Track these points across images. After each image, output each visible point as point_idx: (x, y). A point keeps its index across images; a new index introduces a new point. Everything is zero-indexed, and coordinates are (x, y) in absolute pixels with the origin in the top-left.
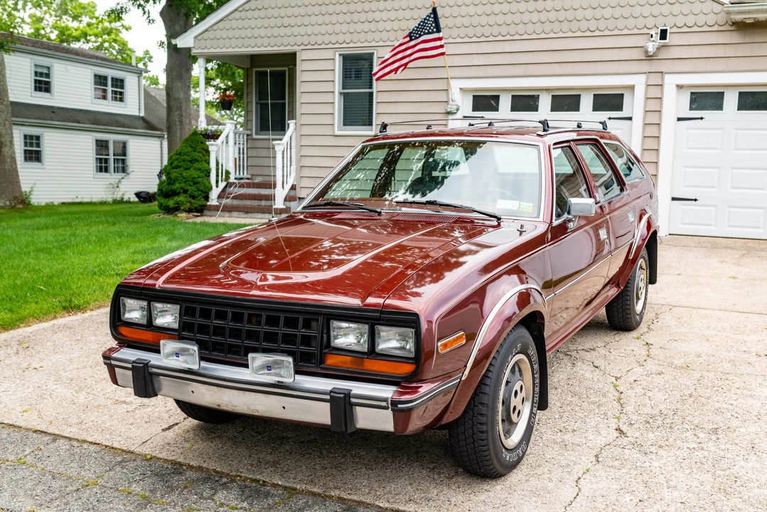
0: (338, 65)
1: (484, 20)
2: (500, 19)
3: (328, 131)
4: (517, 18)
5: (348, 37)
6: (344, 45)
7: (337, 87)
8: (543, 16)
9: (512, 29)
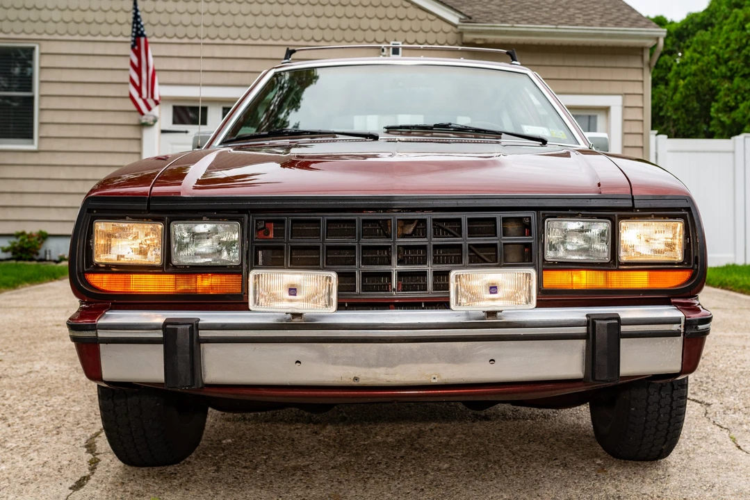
4: (228, 20)
8: (260, 21)
9: (223, 32)
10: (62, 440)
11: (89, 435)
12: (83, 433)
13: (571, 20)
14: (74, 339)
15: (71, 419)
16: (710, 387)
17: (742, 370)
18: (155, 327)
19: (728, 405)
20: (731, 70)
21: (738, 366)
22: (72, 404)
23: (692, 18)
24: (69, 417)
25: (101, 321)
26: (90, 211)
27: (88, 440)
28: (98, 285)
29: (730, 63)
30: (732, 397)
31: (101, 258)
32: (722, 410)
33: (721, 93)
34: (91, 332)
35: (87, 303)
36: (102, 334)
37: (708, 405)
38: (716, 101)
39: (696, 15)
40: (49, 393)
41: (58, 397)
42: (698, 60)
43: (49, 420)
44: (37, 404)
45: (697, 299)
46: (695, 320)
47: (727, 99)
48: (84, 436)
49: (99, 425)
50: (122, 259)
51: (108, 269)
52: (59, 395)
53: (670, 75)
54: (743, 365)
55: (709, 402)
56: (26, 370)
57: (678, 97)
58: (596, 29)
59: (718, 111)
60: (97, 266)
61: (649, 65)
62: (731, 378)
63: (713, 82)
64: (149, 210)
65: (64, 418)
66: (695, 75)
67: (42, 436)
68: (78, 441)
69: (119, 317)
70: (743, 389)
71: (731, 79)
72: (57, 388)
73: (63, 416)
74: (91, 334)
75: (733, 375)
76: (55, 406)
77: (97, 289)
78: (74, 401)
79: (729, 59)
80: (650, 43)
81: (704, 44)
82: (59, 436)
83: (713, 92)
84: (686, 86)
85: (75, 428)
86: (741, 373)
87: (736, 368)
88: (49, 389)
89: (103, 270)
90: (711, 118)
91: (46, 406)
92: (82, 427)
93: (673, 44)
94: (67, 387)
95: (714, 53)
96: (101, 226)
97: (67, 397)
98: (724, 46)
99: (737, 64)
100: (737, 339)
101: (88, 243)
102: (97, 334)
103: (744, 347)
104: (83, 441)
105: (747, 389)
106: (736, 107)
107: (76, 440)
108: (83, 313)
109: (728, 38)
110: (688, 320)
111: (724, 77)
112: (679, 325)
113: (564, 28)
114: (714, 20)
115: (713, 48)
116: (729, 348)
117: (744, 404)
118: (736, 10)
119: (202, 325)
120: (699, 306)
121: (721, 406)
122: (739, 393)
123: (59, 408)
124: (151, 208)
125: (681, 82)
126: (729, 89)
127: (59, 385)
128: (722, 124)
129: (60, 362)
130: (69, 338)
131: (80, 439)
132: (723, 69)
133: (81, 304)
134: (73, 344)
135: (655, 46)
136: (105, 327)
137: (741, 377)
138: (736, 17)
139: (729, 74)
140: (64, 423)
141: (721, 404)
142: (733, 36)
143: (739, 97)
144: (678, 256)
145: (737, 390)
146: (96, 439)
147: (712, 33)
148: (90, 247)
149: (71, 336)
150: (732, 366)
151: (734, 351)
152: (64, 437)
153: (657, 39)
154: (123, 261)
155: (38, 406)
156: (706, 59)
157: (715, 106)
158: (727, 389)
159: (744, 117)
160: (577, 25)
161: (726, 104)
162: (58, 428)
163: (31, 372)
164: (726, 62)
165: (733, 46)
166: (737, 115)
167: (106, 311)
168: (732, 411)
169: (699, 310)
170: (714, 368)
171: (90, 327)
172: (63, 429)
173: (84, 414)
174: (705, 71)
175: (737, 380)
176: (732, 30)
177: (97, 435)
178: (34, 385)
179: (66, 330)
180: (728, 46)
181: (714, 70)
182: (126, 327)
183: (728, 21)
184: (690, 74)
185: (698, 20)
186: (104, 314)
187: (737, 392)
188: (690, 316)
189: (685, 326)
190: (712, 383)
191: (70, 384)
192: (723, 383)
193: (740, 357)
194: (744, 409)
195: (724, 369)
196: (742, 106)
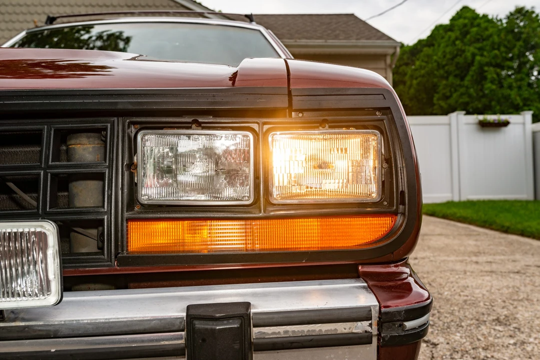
13: (336, 37)
16: (436, 320)
17: (465, 298)
19: (455, 345)
20: (447, 72)
21: (462, 294)
23: (420, 41)
29: (446, 68)
30: (458, 334)
32: (448, 353)
33: (441, 88)
37: (435, 345)
38: (437, 93)
39: (423, 40)
42: (425, 67)
45: (407, 265)
46: (399, 312)
47: (444, 91)
53: (407, 78)
54: (466, 293)
55: (435, 341)
57: (412, 91)
58: (353, 42)
59: (438, 99)
61: (390, 66)
62: (456, 308)
63: (435, 80)
66: (423, 76)
70: (469, 322)
71: (447, 78)
75: (457, 305)
79: (446, 65)
80: (391, 51)
81: (429, 56)
83: (435, 88)
84: (418, 84)
86: (465, 301)
87: (460, 295)
90: (434, 105)
93: (408, 58)
95: (436, 61)
98: (442, 57)
99: (451, 68)
100: (459, 264)
103: (465, 272)
105: (472, 322)
106: (451, 96)
109: (444, 52)
110: (386, 313)
111: (442, 77)
112: (367, 323)
113: (331, 42)
114: (434, 42)
115: (435, 58)
116: (452, 273)
117: (471, 343)
118: (450, 33)
120: (411, 280)
121: (447, 346)
122: (465, 327)
125: (415, 82)
126: (446, 85)
128: (441, 107)
132: (442, 72)
135: (394, 54)
137: (466, 307)
138: (450, 37)
139: (445, 75)
141: (448, 343)
142: (448, 50)
143: (453, 90)
144: (372, 191)
145: (463, 324)
147: (434, 50)
150: (456, 293)
151: (457, 277)
153: (395, 48)
156: (430, 66)
157: (436, 96)
158: (453, 324)
159: (457, 102)
160: (340, 39)
161: (444, 94)
164: (444, 66)
165: (448, 56)
166: (452, 101)
168: (460, 355)
169: (408, 288)
170: (440, 296)
174: (430, 74)
175: (462, 312)
176: (447, 46)
180: (444, 56)
181: (436, 72)
183: (444, 40)
184: (420, 76)
185: (424, 43)
187: (463, 327)
188: (389, 303)
189: (380, 324)
190: (437, 315)
192: (448, 315)
193: (462, 283)
194: (472, 351)
195: (449, 297)
196: (455, 95)
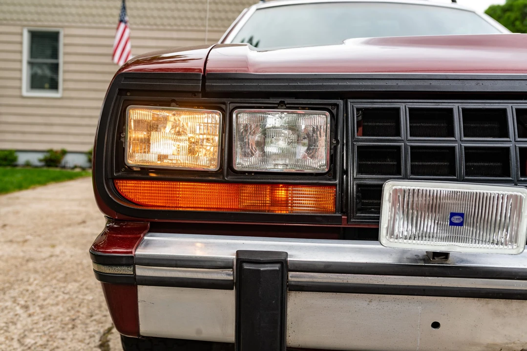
0: (26, 38)
1: (155, 13)
2: (169, 14)
3: (16, 93)
4: (189, 14)
5: (35, 17)
6: (32, 23)
7: (25, 56)
9: (185, 22)
10: (77, 337)
11: (102, 331)
12: (96, 328)
14: (100, 276)
15: (84, 310)
18: (222, 264)
22: (86, 292)
24: (83, 307)
25: (140, 252)
26: (122, 92)
27: (101, 337)
28: (131, 196)
31: (135, 158)
34: (125, 268)
35: (116, 221)
36: (141, 271)
40: (65, 280)
41: (74, 284)
43: (66, 310)
44: (56, 290)
48: (99, 333)
49: (110, 319)
50: (165, 161)
51: (144, 173)
52: (76, 281)
56: (48, 254)
60: (130, 169)
64: (205, 93)
65: (78, 309)
67: (58, 330)
68: (92, 339)
69: (165, 245)
72: (73, 273)
73: (77, 305)
74: (126, 271)
76: (71, 293)
77: (130, 201)
78: (87, 288)
82: (74, 331)
85: (88, 321)
88: (67, 274)
89: (140, 176)
91: (64, 293)
92: (95, 320)
94: (81, 272)
96: (137, 114)
97: (81, 283)
101: (119, 137)
102: (134, 270)
104: (98, 337)
107: (91, 337)
108: (111, 237)
119: (294, 263)
123: (74, 296)
124: (208, 90)
127: (74, 270)
129: (74, 247)
130: (93, 273)
131: (94, 336)
133: (109, 222)
134: (99, 283)
136: (147, 261)
140: (78, 314)
146: (110, 336)
148: (122, 143)
149: (95, 271)
152: (80, 334)
154: (166, 163)
155: (56, 293)
162: (74, 320)
163: (51, 256)
167: (144, 236)
171: (124, 261)
172: (78, 322)
173: (96, 304)
177: (109, 331)
178: (53, 269)
179: (88, 261)
182: (179, 263)
186: (142, 238)
191: (83, 269)
